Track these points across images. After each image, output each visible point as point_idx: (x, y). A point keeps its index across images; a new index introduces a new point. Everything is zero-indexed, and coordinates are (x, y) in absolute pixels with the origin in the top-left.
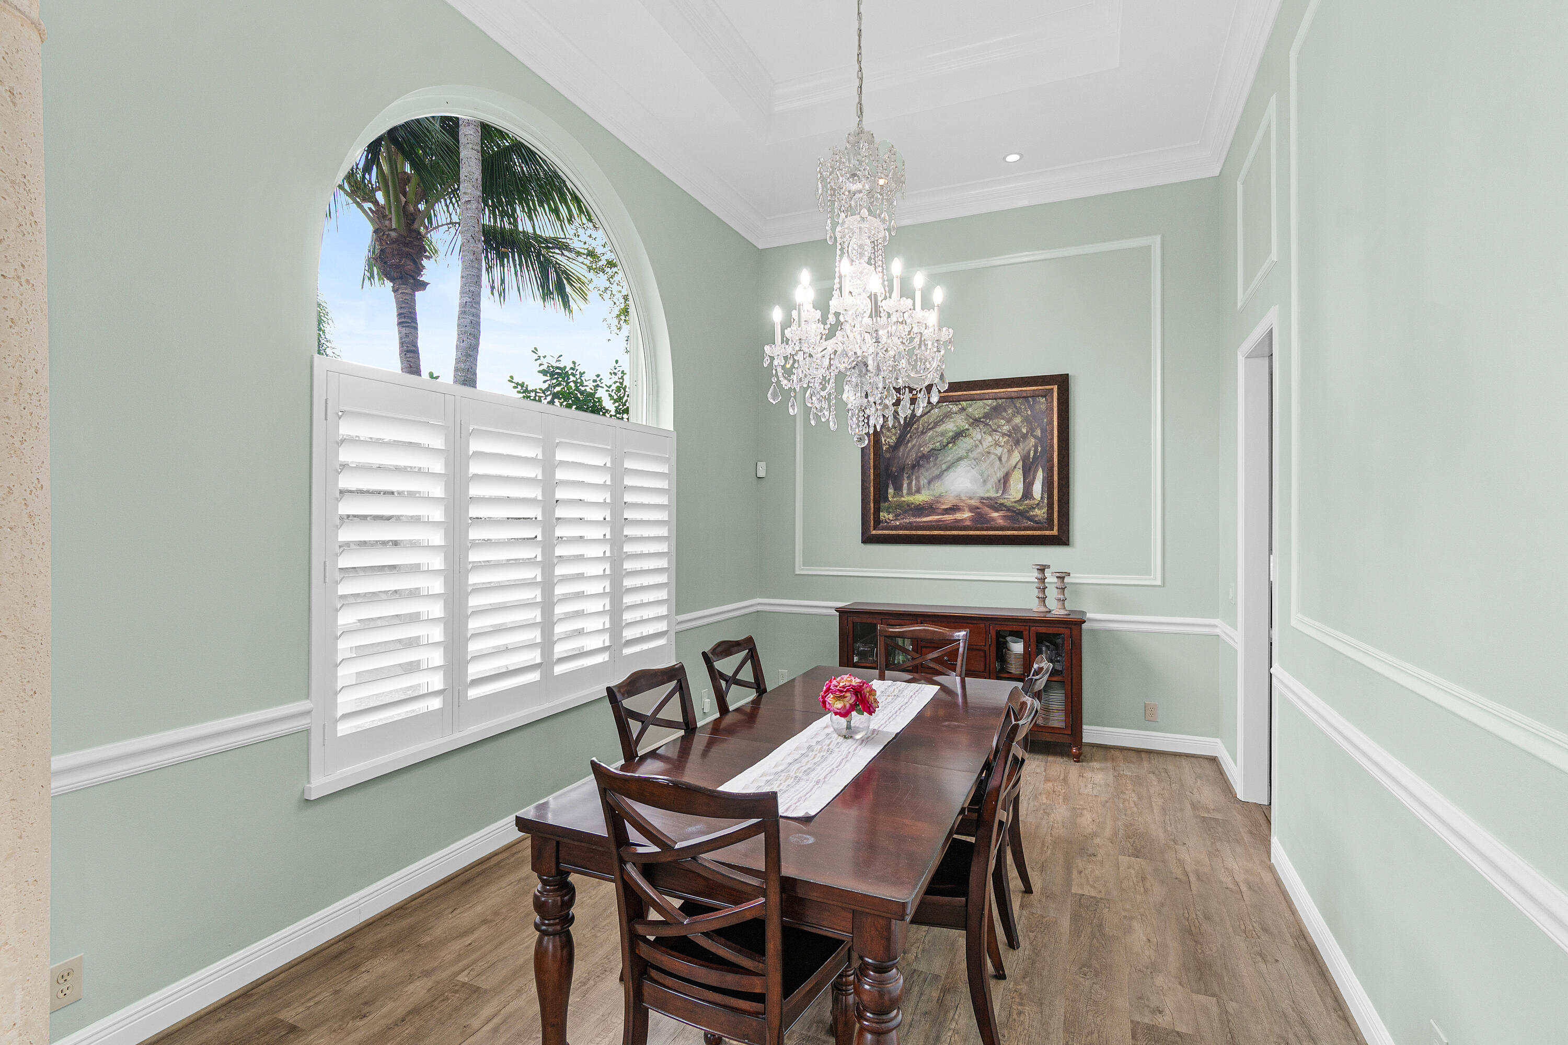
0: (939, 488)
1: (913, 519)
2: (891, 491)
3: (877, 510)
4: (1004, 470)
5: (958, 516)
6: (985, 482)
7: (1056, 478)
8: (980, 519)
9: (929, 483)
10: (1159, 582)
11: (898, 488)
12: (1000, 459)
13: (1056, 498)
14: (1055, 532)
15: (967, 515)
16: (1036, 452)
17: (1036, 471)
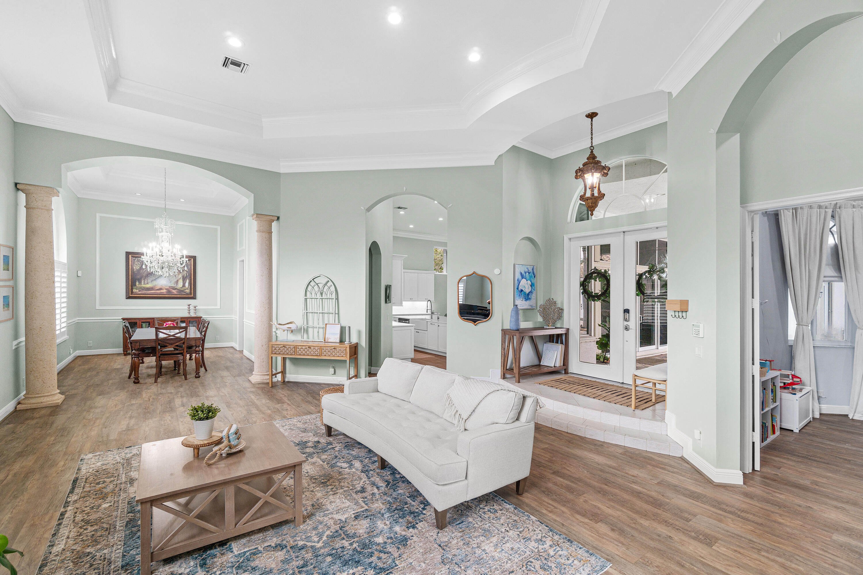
0: (155, 283)
1: (146, 292)
2: (137, 283)
3: (132, 289)
4: (177, 279)
5: (162, 291)
6: (171, 282)
7: (192, 282)
8: (169, 291)
9: (152, 281)
10: (219, 308)
11: (140, 283)
12: (175, 276)
13: (192, 287)
14: (192, 296)
15: (164, 291)
16: (186, 275)
17: (186, 280)
